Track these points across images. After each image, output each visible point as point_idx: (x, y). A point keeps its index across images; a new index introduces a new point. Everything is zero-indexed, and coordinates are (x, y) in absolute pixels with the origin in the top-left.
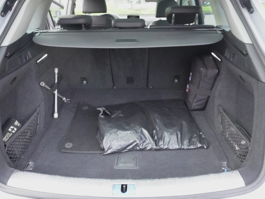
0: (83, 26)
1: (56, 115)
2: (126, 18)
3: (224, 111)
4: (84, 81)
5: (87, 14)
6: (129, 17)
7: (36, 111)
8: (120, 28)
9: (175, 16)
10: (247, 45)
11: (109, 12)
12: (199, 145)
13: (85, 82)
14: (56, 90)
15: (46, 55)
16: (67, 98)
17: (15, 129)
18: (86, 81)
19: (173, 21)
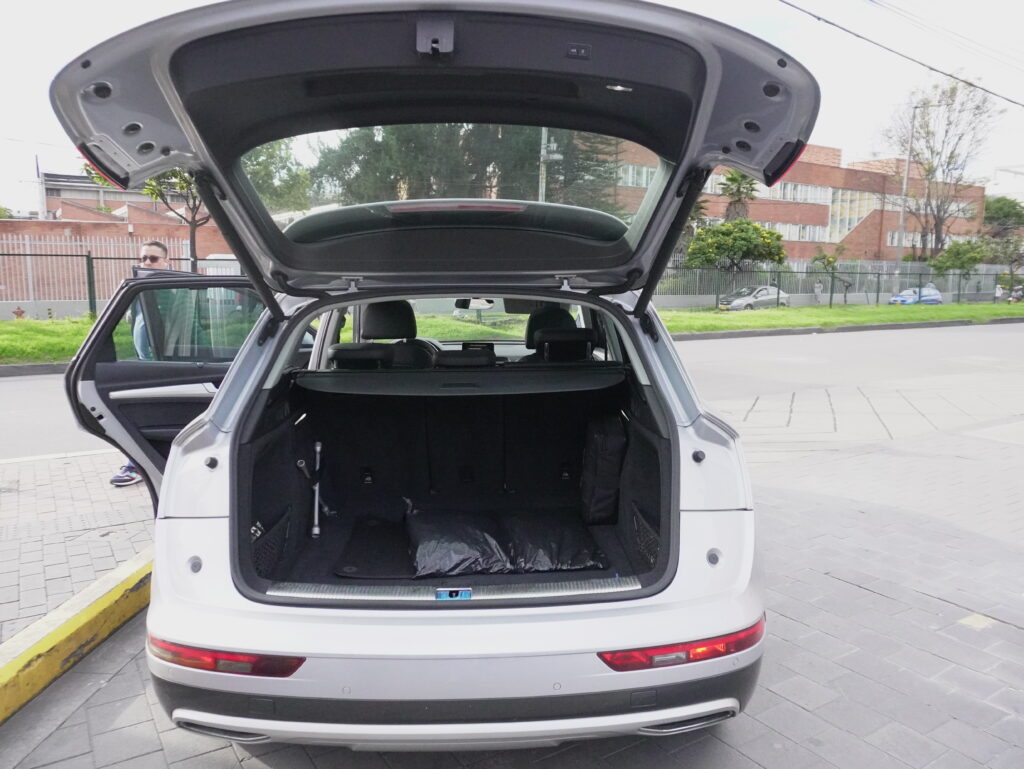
0: (379, 362)
1: (316, 530)
2: (460, 348)
3: (641, 511)
4: (367, 476)
5: (371, 341)
6: (466, 345)
7: (283, 515)
8: (448, 367)
9: (550, 346)
10: (645, 388)
11: (419, 336)
12: (590, 563)
13: (369, 479)
14: (318, 484)
15: (304, 416)
16: (331, 509)
17: (259, 532)
18: (371, 476)
19: (546, 354)
